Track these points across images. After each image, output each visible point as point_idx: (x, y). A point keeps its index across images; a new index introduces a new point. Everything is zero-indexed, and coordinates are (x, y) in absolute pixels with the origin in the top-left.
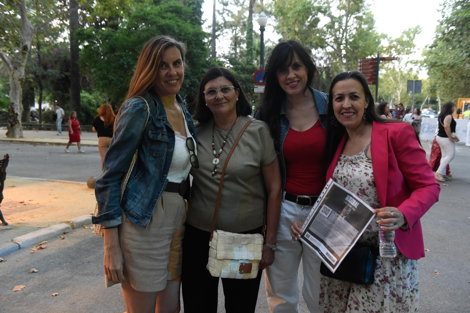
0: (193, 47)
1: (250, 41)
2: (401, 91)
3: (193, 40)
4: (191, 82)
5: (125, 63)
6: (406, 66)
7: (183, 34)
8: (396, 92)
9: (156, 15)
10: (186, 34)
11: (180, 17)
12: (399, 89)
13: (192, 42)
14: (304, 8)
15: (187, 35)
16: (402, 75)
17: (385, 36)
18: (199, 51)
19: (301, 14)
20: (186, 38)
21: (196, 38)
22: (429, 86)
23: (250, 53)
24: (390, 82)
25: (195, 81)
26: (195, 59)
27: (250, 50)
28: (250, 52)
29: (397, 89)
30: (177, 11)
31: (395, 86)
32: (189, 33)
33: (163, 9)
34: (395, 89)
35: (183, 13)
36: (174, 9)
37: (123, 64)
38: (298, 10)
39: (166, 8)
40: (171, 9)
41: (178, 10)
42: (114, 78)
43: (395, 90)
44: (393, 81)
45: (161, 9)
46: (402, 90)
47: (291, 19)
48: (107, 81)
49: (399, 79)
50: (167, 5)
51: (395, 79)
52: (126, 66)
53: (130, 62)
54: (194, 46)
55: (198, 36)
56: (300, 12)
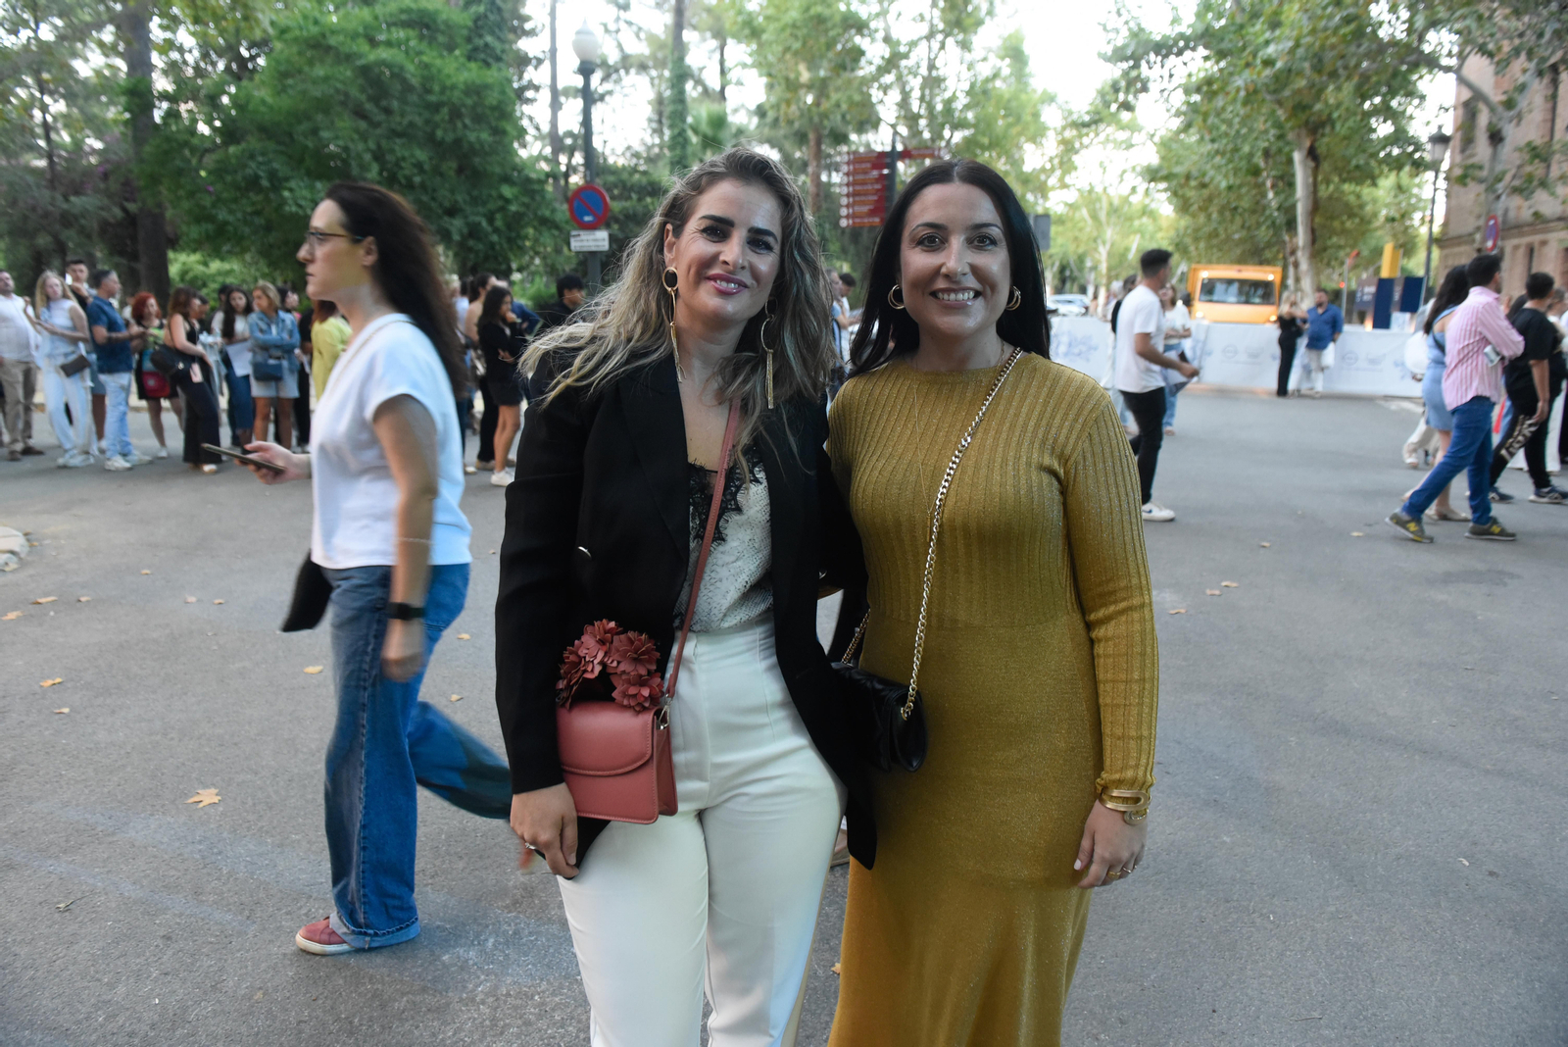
0: (465, 126)
1: (680, 107)
2: (1108, 246)
3: (464, 105)
4: (467, 224)
5: (261, 174)
6: (1122, 180)
7: (436, 88)
8: (1096, 249)
9: (354, 36)
10: (444, 89)
11: (432, 40)
12: (1104, 243)
13: (463, 110)
14: (806, 16)
15: (448, 93)
16: (1111, 204)
17: (1050, 99)
18: (485, 136)
19: (799, 33)
20: (444, 98)
21: (475, 98)
22: (1172, 233)
23: (679, 143)
24: (1081, 224)
25: (480, 224)
26: (477, 160)
27: (680, 134)
28: (681, 140)
29: (1099, 241)
30: (424, 24)
31: (1095, 234)
32: (453, 87)
33: (381, 18)
34: (1095, 240)
35: (442, 27)
36: (414, 16)
37: (257, 178)
38: (790, 21)
39: (391, 15)
40: (404, 17)
41: (426, 20)
42: (231, 218)
43: (1094, 245)
44: (1090, 221)
45: (376, 18)
46: (1112, 245)
47: (774, 46)
48: (210, 227)
49: (1103, 216)
50: (393, 7)
51: (1094, 217)
52: (265, 183)
53: (277, 171)
54: (467, 121)
55: (478, 93)
56: (794, 26)
